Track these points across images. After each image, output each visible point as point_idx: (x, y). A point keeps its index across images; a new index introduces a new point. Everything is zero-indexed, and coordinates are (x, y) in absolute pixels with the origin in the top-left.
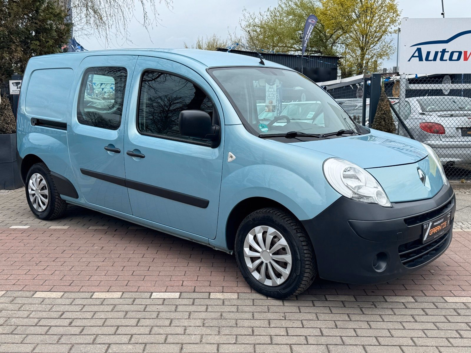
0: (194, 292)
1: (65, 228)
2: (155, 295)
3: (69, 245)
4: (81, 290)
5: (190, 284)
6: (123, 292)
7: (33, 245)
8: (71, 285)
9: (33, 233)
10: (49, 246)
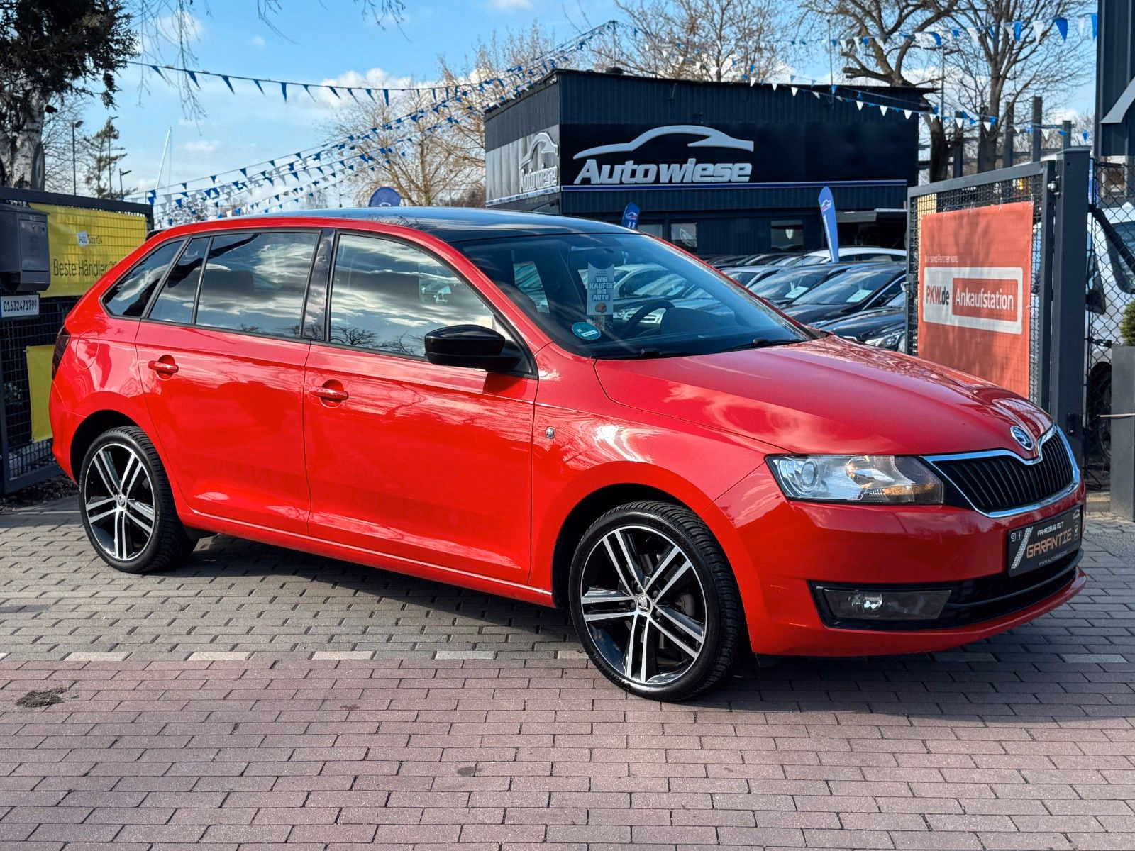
1: (116, 659)
3: (131, 716)
7: (21, 721)
9: (15, 678)
10: (70, 721)
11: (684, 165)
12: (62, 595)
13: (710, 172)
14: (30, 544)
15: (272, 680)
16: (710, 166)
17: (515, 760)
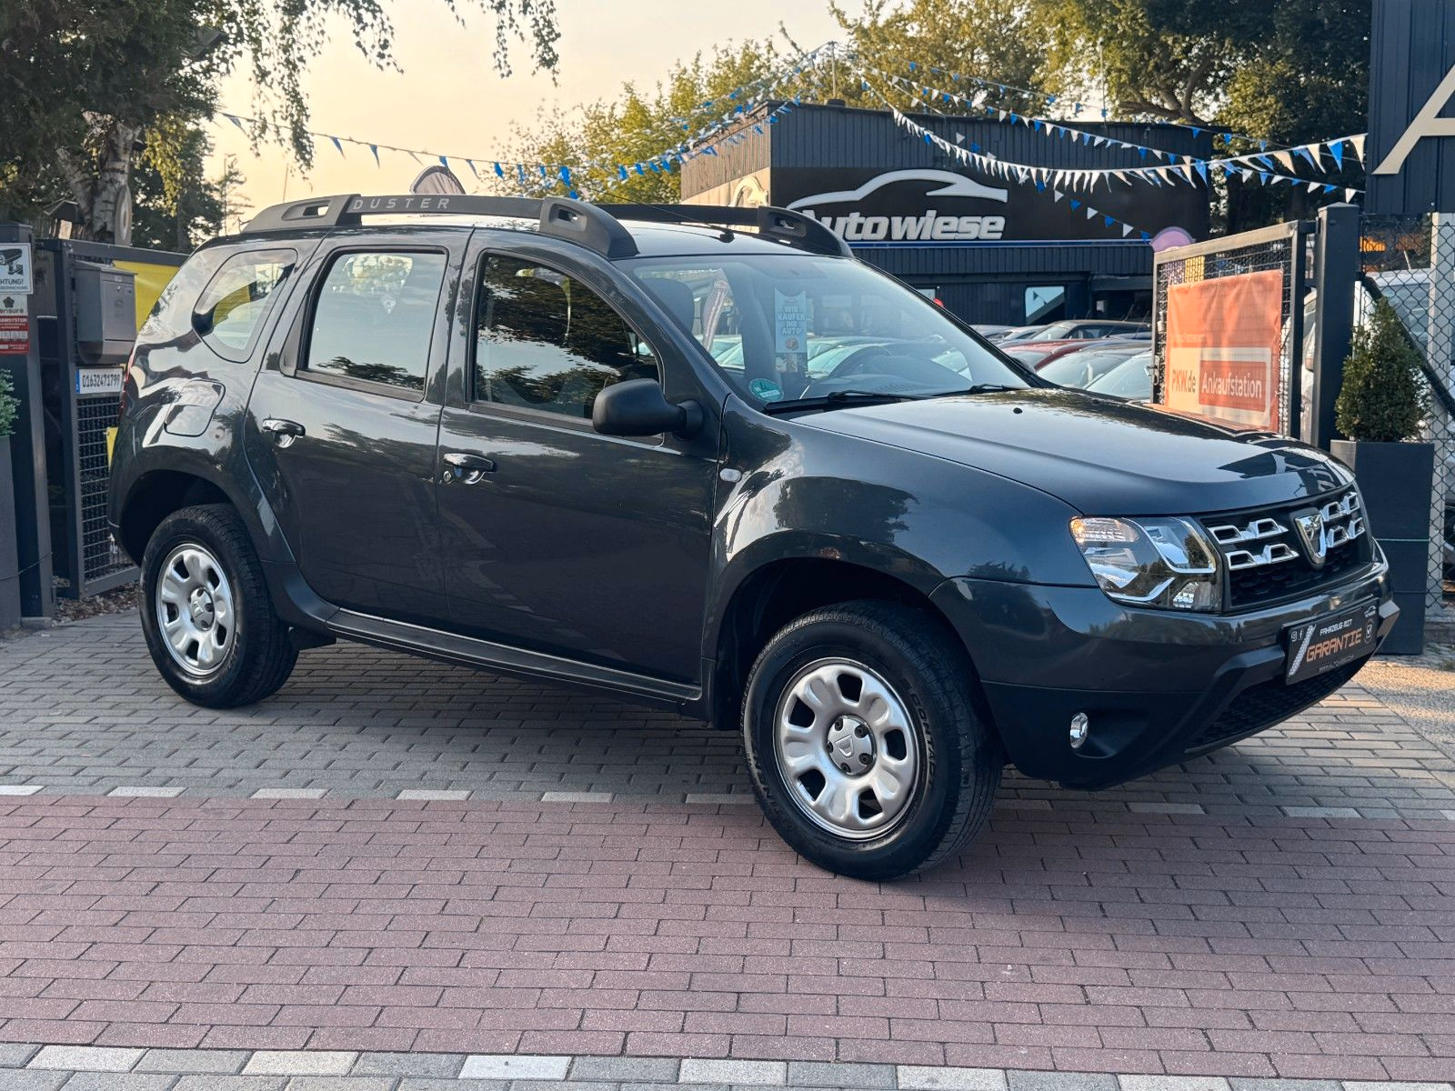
0: (622, 1054)
1: (167, 795)
2: (476, 1067)
3: (177, 860)
4: (207, 1043)
5: (609, 1022)
6: (361, 1051)
7: (48, 863)
8: (171, 1021)
9: (49, 814)
10: (104, 864)
11: (922, 219)
12: (114, 720)
13: (952, 227)
14: (84, 661)
15: (346, 822)
16: (953, 220)
17: (616, 917)
